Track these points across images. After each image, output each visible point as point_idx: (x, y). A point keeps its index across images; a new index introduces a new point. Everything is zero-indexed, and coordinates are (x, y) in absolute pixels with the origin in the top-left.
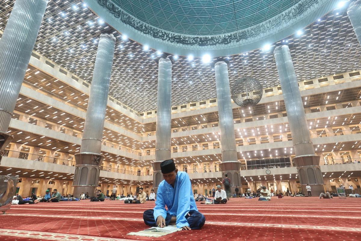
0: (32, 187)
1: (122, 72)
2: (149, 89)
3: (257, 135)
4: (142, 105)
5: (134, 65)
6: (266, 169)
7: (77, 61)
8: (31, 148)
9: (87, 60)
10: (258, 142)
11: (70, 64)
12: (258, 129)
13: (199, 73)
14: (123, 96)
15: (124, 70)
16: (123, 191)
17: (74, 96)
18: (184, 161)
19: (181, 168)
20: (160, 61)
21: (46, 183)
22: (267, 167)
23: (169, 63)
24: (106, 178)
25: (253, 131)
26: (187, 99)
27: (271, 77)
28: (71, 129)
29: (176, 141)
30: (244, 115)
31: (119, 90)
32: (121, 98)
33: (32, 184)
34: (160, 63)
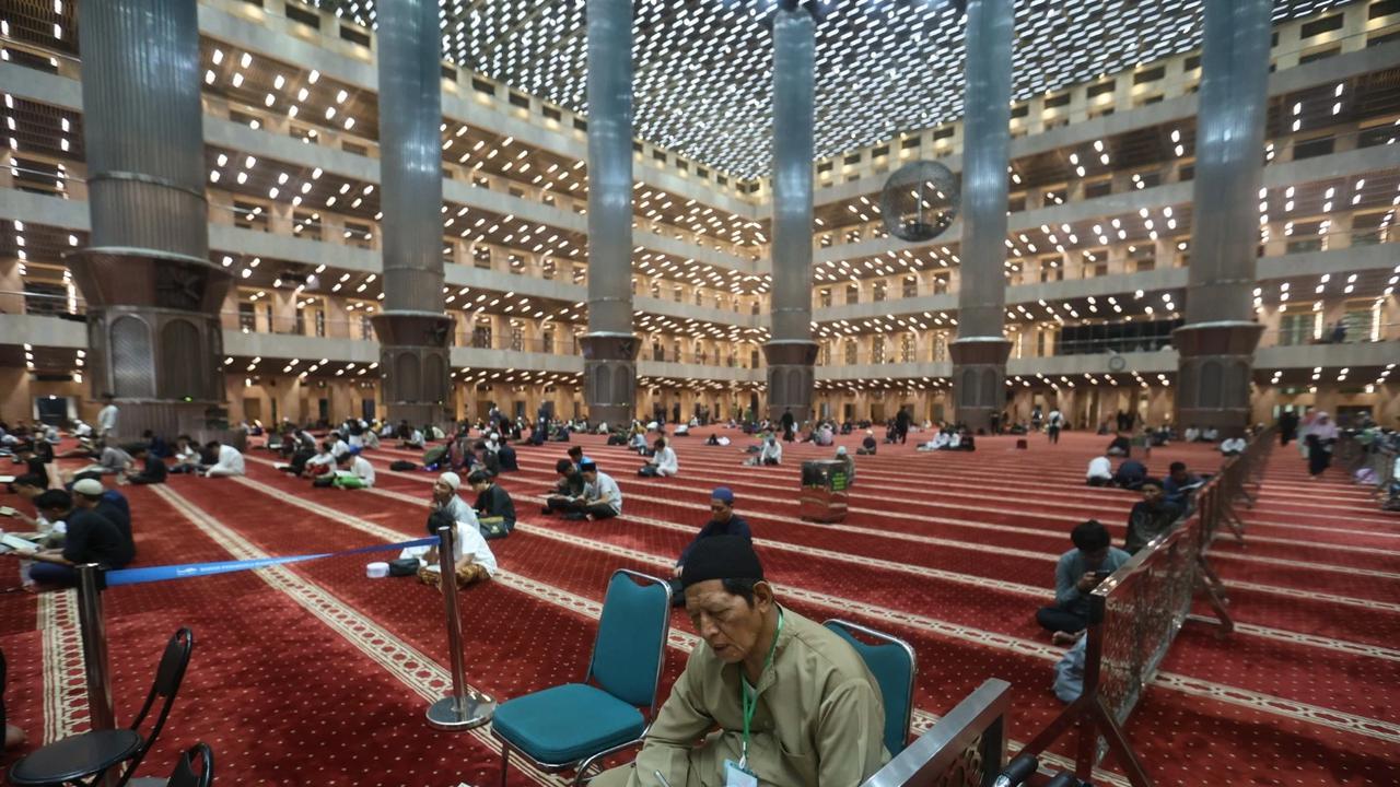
0: (515, 399)
1: (671, 74)
2: (762, 110)
3: (1115, 242)
4: (751, 161)
5: (701, 48)
6: (1114, 353)
7: (546, 66)
8: (494, 319)
9: (569, 58)
10: (1115, 263)
11: (531, 75)
12: (1116, 223)
13: (917, 37)
14: (691, 141)
15: (677, 67)
16: (717, 406)
17: (559, 172)
18: (875, 325)
19: (866, 346)
20: (778, 22)
21: (539, 392)
22: (1117, 347)
23: (807, 23)
24: (666, 379)
25: (1097, 229)
26: (890, 126)
27: (1169, 20)
28: (567, 262)
29: (852, 268)
30: (1081, 171)
31: (674, 124)
32: (684, 147)
33: (514, 393)
34: (776, 26)
